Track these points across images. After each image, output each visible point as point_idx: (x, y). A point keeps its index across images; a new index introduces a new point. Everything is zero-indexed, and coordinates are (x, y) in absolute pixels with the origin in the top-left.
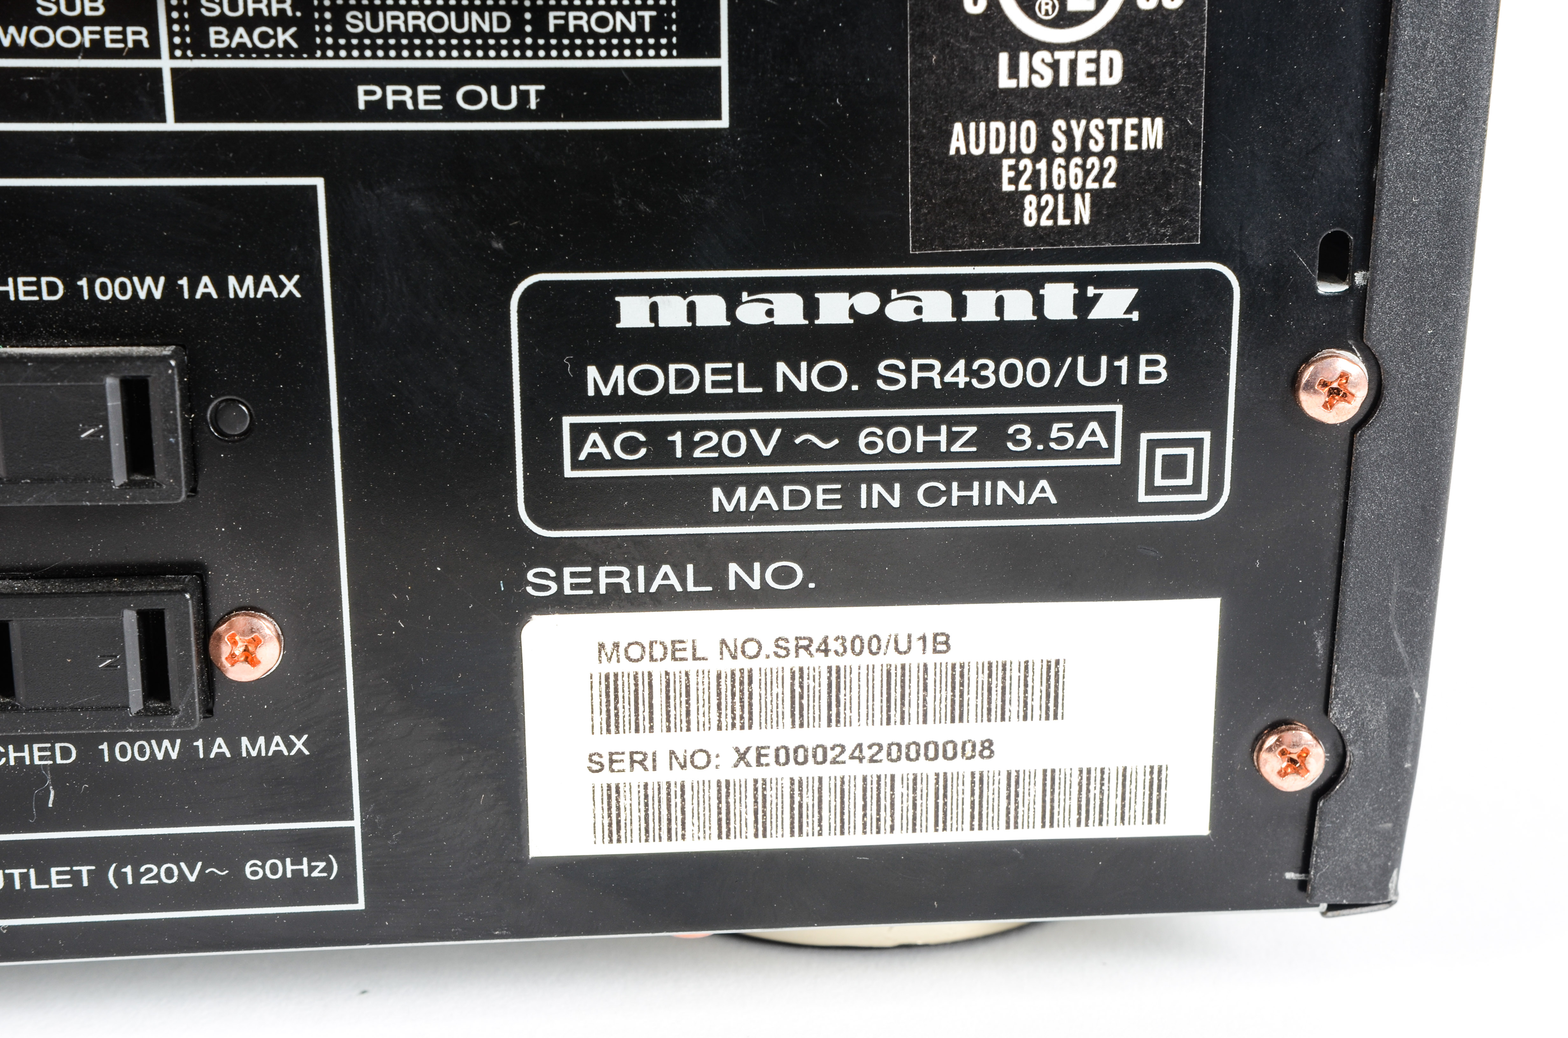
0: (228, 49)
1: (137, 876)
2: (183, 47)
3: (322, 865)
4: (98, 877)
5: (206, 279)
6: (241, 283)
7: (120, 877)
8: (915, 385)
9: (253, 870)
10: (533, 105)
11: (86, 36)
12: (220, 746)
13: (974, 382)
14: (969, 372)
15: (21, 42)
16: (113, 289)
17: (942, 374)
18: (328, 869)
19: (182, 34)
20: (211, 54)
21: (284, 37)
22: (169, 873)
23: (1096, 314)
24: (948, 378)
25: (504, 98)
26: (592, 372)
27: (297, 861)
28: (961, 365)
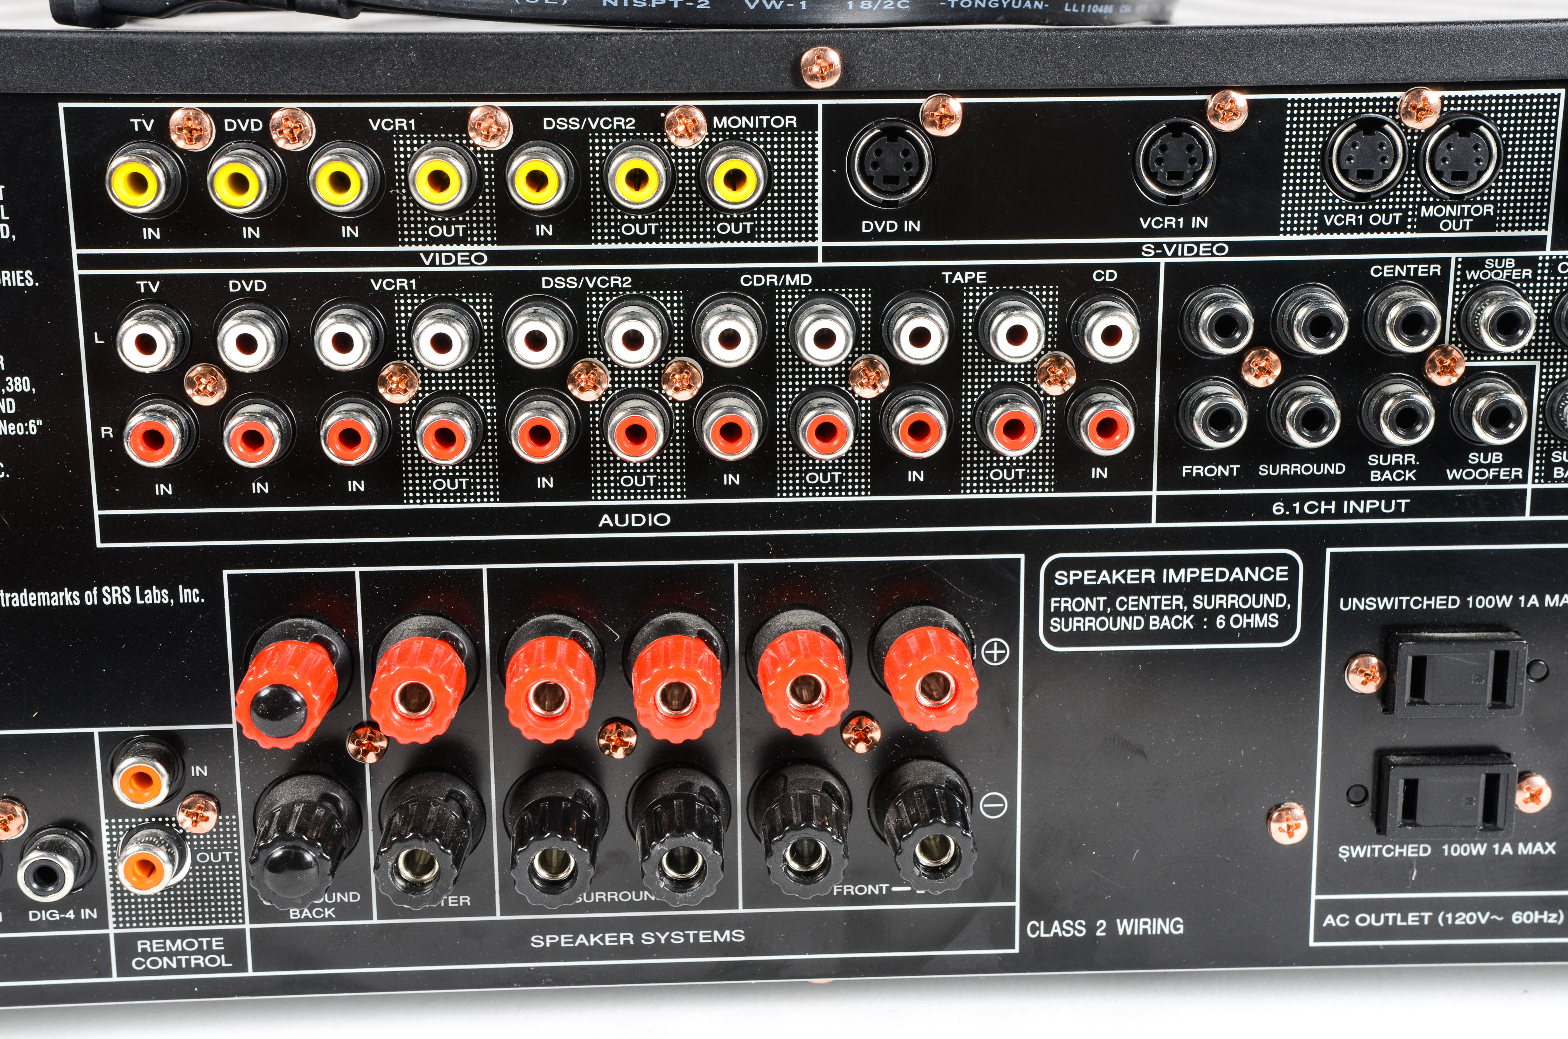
0: (1563, 478)
1: (1454, 919)
2: (1540, 478)
3: (1555, 915)
4: (1433, 919)
5: (1534, 597)
6: (1552, 598)
7: (1445, 919)
9: (1517, 918)
11: (1491, 474)
12: (1508, 848)
15: (1458, 477)
16: (1485, 602)
18: (1559, 917)
19: (1540, 471)
20: (1553, 481)
22: (1471, 918)
27: (1541, 913)
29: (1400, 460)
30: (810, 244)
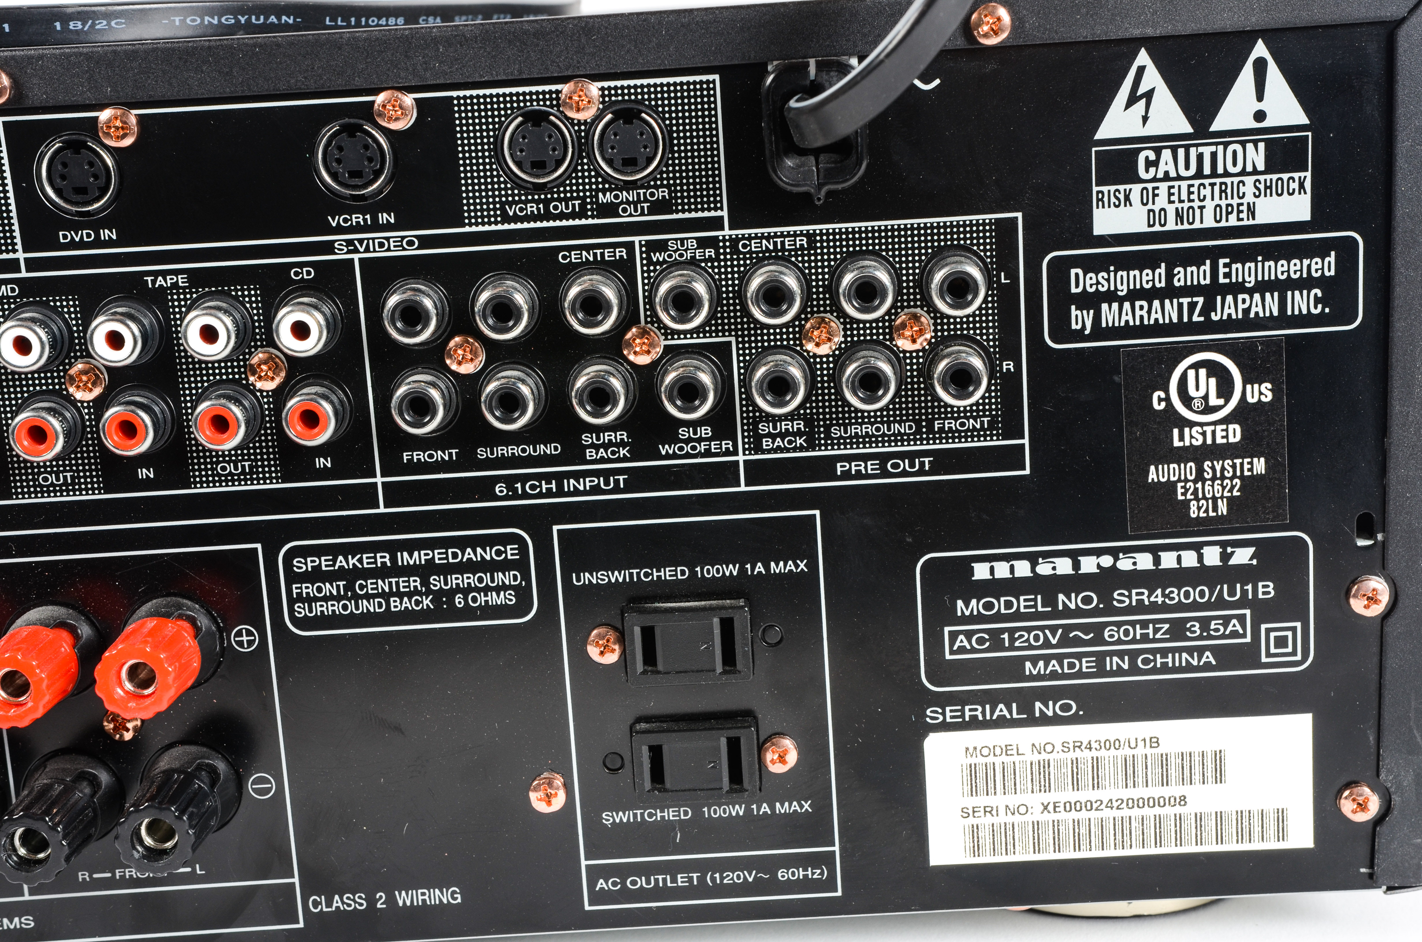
0: (772, 449)
1: (722, 878)
2: (750, 449)
3: (819, 871)
4: (702, 879)
5: (759, 564)
6: (777, 565)
7: (713, 879)
8: (1134, 604)
9: (782, 875)
10: (927, 468)
11: (702, 447)
12: (765, 808)
13: (1167, 600)
14: (1164, 595)
15: (671, 452)
16: (713, 571)
17: (1149, 597)
18: (822, 874)
19: (749, 443)
20: (763, 452)
21: (799, 441)
22: (739, 877)
23: (1233, 561)
24: (1152, 599)
25: (912, 465)
26: (960, 603)
27: (805, 870)
28: (1159, 591)
29: (613, 438)
30: (11, 256)
